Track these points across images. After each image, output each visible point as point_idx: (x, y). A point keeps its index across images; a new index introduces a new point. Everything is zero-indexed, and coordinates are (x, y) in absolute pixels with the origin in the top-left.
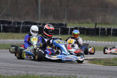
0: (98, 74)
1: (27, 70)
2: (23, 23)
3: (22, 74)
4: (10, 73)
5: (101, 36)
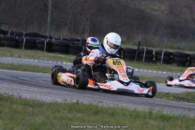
5: (146, 62)
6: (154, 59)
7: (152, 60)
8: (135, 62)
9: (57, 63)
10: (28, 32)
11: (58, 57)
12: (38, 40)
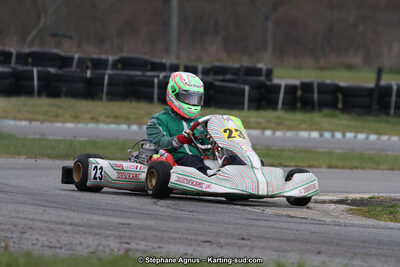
0: (385, 256)
1: (125, 237)
2: (115, 65)
3: (107, 250)
4: (66, 245)
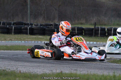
5: (101, 37)
6: (107, 34)
7: (105, 35)
8: (93, 37)
9: (38, 42)
10: (15, 21)
11: (38, 38)
12: (23, 27)
